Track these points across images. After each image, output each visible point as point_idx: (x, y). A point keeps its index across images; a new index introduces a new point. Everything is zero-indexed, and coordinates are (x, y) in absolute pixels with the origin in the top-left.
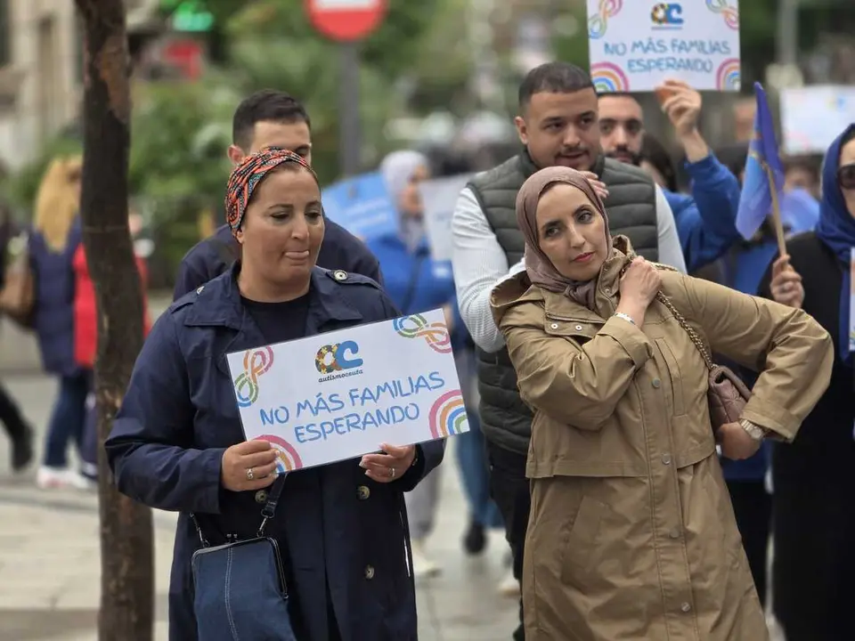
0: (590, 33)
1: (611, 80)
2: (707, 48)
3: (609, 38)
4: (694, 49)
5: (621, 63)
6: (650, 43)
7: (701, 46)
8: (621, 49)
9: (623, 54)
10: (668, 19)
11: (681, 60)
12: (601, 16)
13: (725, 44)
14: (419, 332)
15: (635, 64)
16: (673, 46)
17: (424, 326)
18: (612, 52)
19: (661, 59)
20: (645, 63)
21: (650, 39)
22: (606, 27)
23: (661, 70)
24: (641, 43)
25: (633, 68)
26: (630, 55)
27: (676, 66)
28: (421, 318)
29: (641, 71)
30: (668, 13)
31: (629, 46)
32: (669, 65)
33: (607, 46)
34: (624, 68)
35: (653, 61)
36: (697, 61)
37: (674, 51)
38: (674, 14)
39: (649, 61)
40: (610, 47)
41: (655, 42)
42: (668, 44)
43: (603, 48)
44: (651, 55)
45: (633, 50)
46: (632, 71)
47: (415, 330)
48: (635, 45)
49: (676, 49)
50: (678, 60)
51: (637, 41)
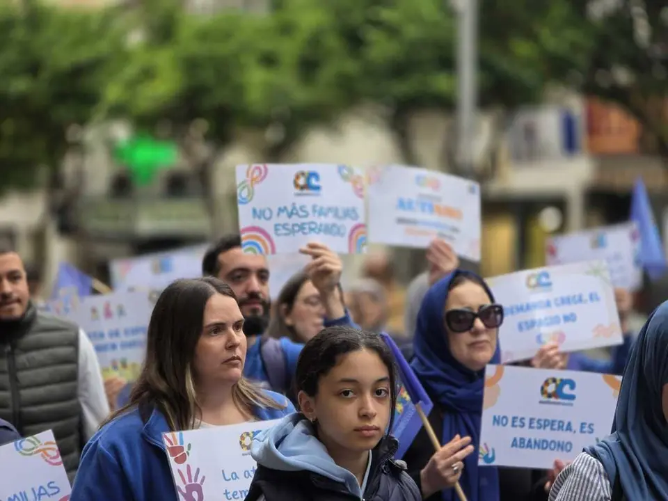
0: (239, 198)
1: (259, 243)
2: (341, 214)
3: (256, 203)
4: (331, 215)
5: (268, 226)
6: (294, 208)
7: (335, 211)
8: (267, 214)
9: (269, 218)
10: (307, 186)
11: (321, 225)
12: (249, 183)
13: (354, 210)
14: (35, 450)
15: (280, 227)
16: (314, 211)
17: (38, 445)
18: (259, 217)
19: (303, 224)
20: (290, 227)
21: (294, 204)
22: (253, 194)
23: (304, 233)
24: (285, 208)
25: (279, 232)
26: (275, 220)
27: (317, 230)
28: (35, 438)
29: (286, 234)
30: (308, 179)
31: (275, 211)
32: (312, 230)
33: (254, 211)
34: (271, 232)
35: (297, 225)
36: (334, 225)
37: (314, 216)
38: (314, 182)
39: (294, 225)
40: (258, 212)
41: (298, 206)
42: (309, 209)
43: (251, 212)
44: (295, 219)
45: (278, 214)
46: (278, 235)
47: (33, 449)
48: (280, 210)
49: (316, 214)
50: (319, 223)
51: (282, 207)
